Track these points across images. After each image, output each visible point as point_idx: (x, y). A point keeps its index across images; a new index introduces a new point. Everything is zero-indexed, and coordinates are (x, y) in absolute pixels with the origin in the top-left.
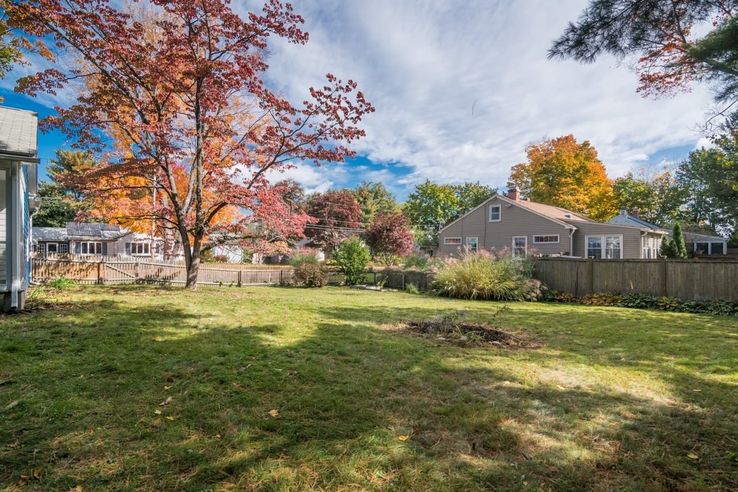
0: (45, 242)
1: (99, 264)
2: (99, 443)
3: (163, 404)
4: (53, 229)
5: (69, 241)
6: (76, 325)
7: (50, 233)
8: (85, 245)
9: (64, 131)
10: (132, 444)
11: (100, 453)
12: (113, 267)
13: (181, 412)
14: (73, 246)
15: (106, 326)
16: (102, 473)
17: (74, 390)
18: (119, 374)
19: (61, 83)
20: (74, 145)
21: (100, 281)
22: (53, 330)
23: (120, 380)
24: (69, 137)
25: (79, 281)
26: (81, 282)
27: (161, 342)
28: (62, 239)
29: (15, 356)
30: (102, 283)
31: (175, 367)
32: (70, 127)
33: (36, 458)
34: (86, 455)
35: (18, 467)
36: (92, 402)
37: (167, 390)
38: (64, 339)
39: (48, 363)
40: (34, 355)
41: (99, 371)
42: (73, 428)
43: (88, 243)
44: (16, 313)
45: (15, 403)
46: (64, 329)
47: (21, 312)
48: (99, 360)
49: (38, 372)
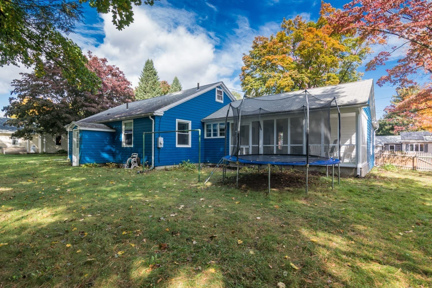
0: (388, 144)
1: (413, 158)
2: (367, 233)
3: (407, 232)
4: (393, 137)
5: (402, 143)
6: (383, 188)
7: (391, 139)
8: (412, 146)
9: (391, 82)
10: (381, 239)
11: (366, 236)
12: (423, 160)
13: (415, 239)
14: (404, 147)
15: (398, 191)
16: (363, 242)
17: (367, 212)
18: (391, 212)
19: (386, 57)
20: (397, 88)
21: (414, 168)
22: (370, 187)
23: (390, 215)
24: (394, 84)
25: (401, 167)
26: (402, 168)
27: (428, 206)
28: (398, 142)
29: (351, 193)
30: (415, 170)
31: (427, 220)
32: (394, 79)
33: (344, 227)
34: (361, 234)
35: (337, 227)
36: (373, 219)
37: (413, 228)
38: (373, 192)
39: (362, 200)
40: (357, 195)
41: (382, 208)
42: (360, 224)
43: (414, 144)
44: (359, 177)
45: (344, 209)
46: (375, 188)
47: (361, 178)
48: (384, 204)
49: (357, 201)
